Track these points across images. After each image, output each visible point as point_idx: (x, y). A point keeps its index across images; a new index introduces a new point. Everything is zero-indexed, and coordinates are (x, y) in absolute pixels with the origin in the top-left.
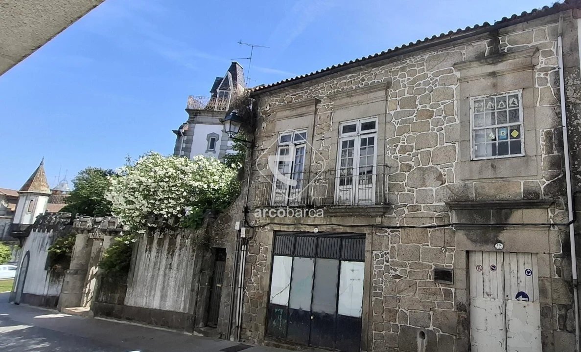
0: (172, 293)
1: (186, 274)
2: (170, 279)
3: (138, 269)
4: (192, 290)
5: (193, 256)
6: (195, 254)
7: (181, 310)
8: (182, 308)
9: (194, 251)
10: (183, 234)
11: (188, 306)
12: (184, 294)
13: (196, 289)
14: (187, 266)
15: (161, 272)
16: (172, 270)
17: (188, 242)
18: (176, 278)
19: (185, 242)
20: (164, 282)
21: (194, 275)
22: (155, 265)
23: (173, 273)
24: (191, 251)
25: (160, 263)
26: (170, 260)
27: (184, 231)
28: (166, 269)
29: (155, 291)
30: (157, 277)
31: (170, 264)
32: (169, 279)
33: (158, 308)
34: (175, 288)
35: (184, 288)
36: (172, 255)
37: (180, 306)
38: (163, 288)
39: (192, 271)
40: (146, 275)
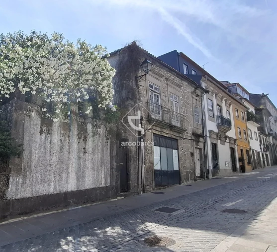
0: (90, 173)
1: (102, 156)
2: (87, 162)
3: (30, 152)
4: (111, 168)
5: (107, 142)
6: (109, 141)
7: (103, 185)
8: (103, 183)
9: (107, 139)
10: (95, 123)
11: (109, 180)
12: (103, 172)
13: (115, 167)
14: (103, 150)
15: (74, 155)
16: (87, 154)
17: (101, 131)
18: (93, 161)
19: (97, 131)
20: (79, 164)
21: (111, 157)
22: (61, 149)
23: (89, 157)
24: (105, 138)
25: (69, 146)
26: (82, 144)
27: (96, 121)
28: (79, 152)
29: (68, 174)
30: (68, 161)
31: (84, 149)
32: (85, 161)
33: (76, 190)
34: (93, 168)
35: (103, 167)
36: (85, 140)
37: (101, 182)
38: (79, 170)
39: (109, 154)
40: (48, 158)
